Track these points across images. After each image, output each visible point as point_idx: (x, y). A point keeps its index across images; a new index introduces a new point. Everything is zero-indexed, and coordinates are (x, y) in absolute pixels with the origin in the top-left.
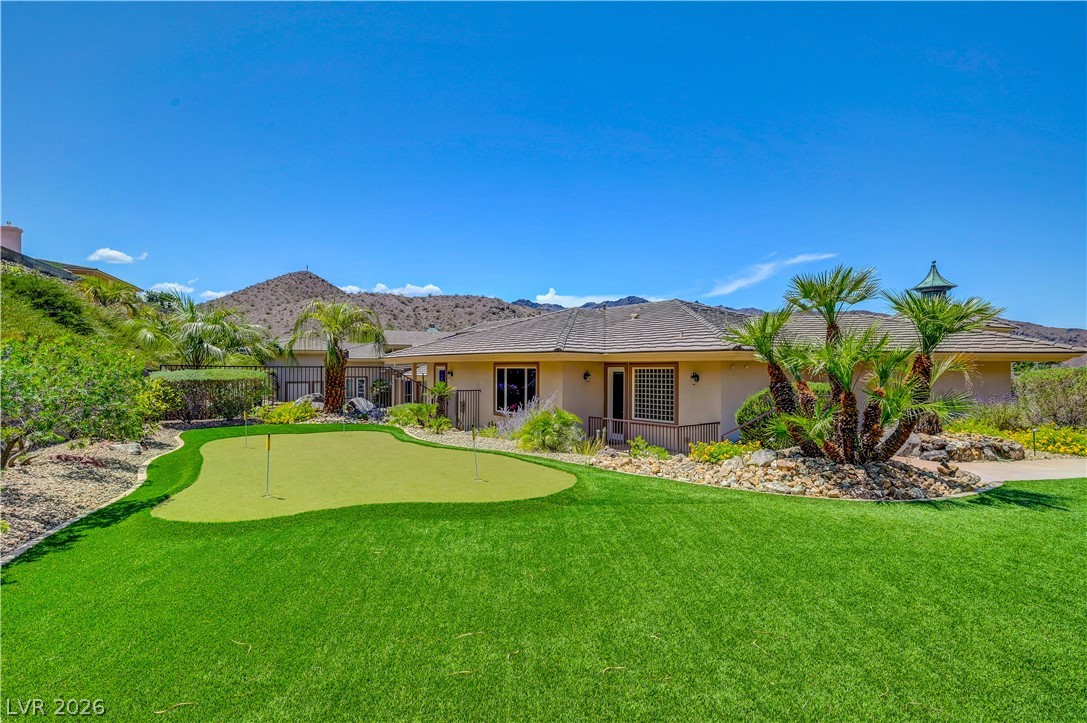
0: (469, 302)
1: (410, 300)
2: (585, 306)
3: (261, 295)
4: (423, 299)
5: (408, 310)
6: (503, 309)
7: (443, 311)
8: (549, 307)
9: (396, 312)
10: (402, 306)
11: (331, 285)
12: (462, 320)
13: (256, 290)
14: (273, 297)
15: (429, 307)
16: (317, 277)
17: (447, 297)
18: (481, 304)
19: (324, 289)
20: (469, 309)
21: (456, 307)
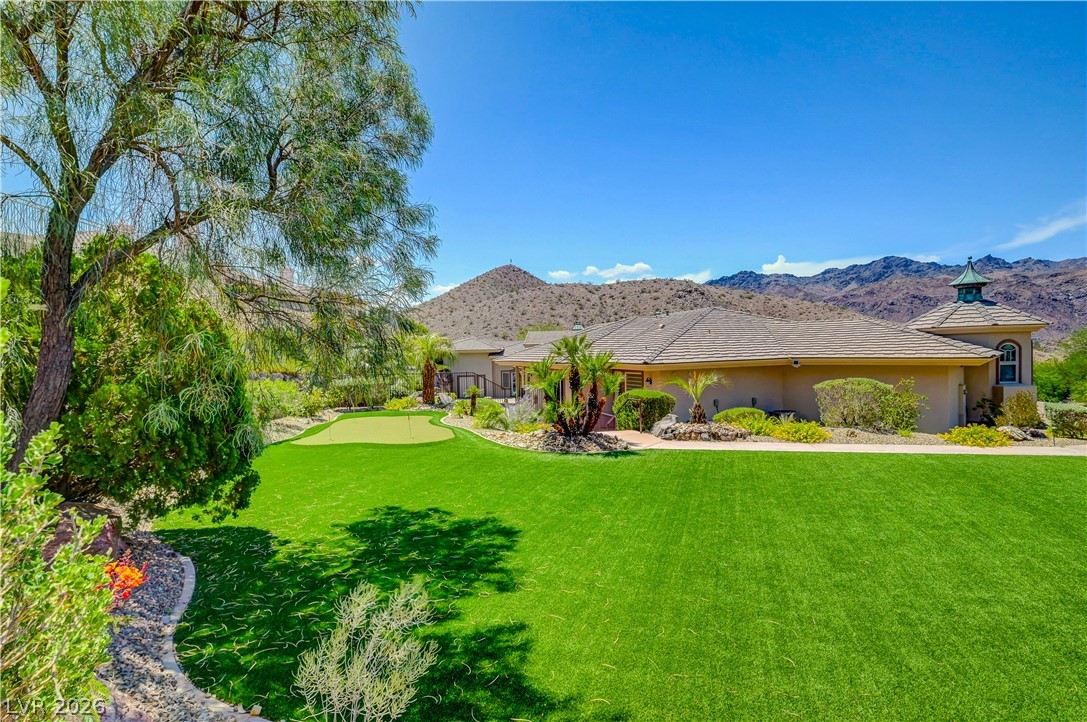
0: (656, 286)
1: (598, 289)
2: (824, 273)
3: (471, 292)
4: (610, 286)
5: (595, 298)
6: (690, 292)
7: (628, 297)
8: (777, 278)
9: (583, 301)
10: (589, 295)
11: (532, 277)
12: (646, 306)
13: (468, 286)
14: (482, 293)
15: (616, 294)
16: (520, 270)
17: (634, 282)
18: (669, 287)
19: (524, 281)
20: (655, 294)
21: (643, 292)
